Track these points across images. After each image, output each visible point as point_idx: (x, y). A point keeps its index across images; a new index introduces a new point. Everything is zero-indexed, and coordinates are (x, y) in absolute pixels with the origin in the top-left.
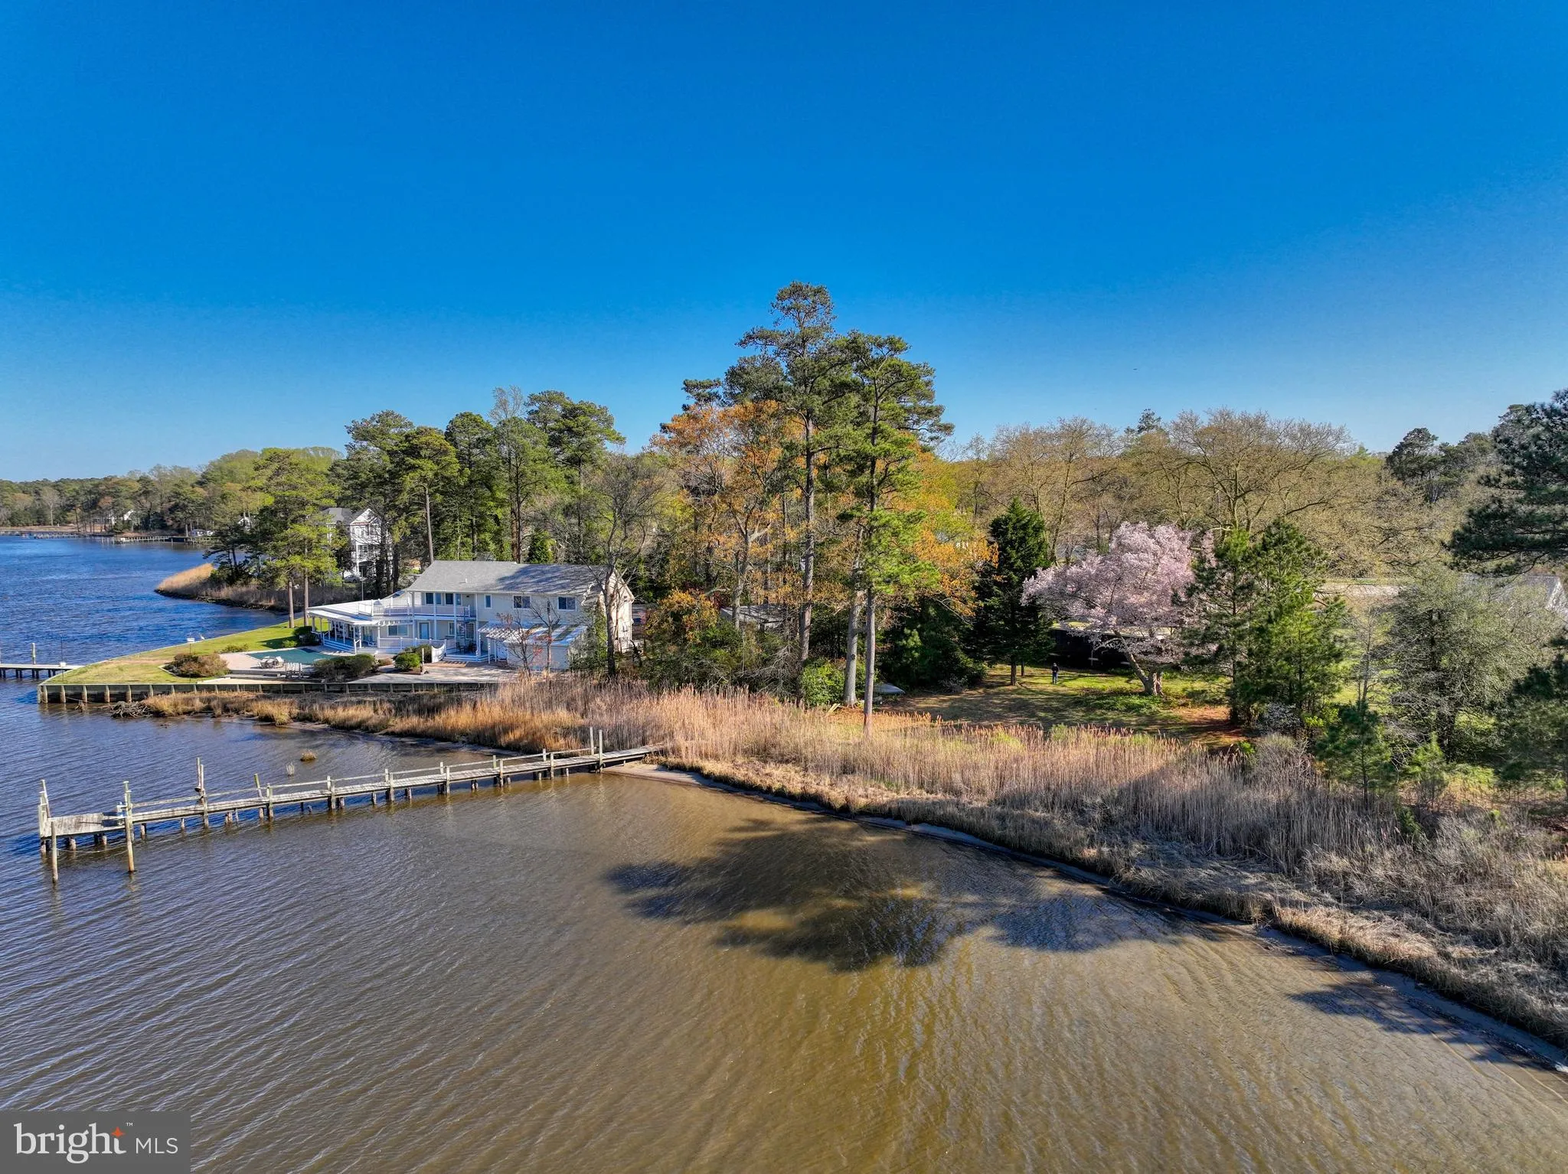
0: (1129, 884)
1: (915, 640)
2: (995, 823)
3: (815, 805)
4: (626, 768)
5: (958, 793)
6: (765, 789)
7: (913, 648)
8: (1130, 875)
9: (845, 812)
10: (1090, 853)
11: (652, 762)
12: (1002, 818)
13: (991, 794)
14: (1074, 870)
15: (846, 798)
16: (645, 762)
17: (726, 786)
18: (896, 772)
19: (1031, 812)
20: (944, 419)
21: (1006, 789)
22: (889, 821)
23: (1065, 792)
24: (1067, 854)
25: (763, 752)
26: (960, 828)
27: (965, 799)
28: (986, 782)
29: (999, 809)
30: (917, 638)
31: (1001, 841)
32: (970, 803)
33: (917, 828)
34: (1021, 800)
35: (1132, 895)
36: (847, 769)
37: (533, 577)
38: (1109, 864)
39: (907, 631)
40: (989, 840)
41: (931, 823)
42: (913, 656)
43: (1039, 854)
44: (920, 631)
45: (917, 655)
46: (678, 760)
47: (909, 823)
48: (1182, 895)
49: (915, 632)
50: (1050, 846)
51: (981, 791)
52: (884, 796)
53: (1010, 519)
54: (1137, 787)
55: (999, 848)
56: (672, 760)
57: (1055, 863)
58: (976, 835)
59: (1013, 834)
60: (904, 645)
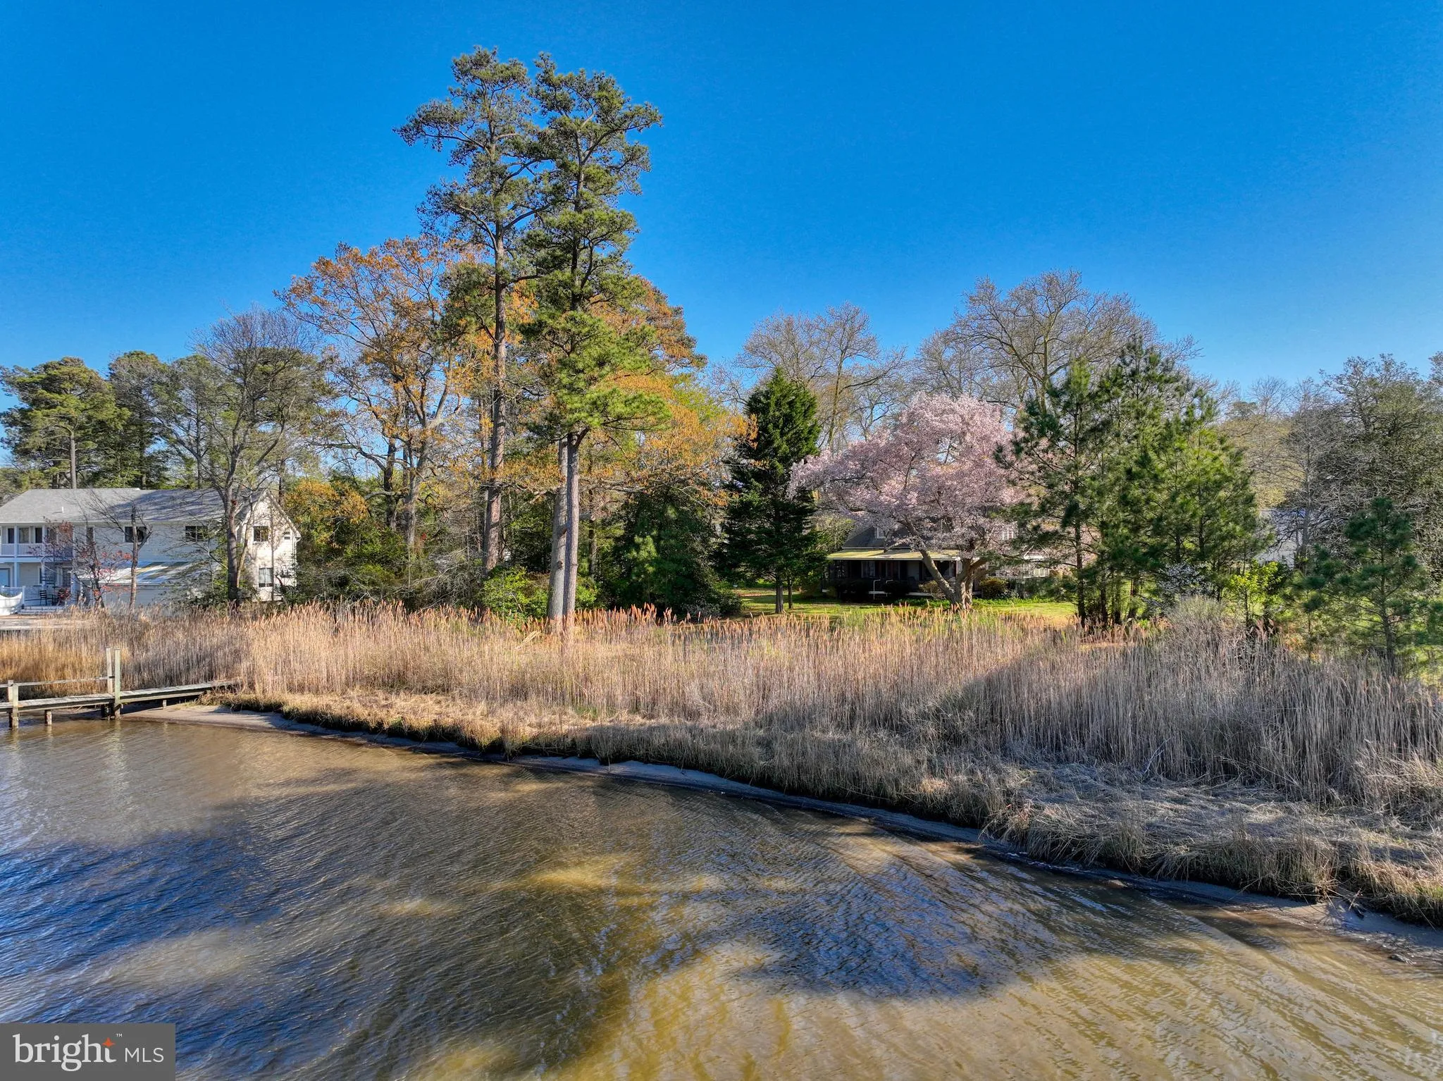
0: (1021, 838)
1: (648, 549)
2: (756, 752)
3: (451, 745)
4: (166, 712)
5: (693, 714)
6: (373, 725)
7: (645, 561)
8: (1018, 820)
9: (496, 752)
10: (933, 786)
11: (211, 702)
12: (766, 744)
13: (747, 714)
14: (903, 819)
15: (503, 731)
16: (201, 703)
17: (311, 728)
18: (597, 692)
19: (818, 734)
20: (697, 350)
21: (773, 702)
22: (571, 762)
23: (869, 702)
24: (891, 790)
25: (397, 681)
26: (692, 764)
27: (705, 721)
28: (741, 697)
29: (761, 732)
30: (651, 547)
31: (764, 780)
32: (714, 727)
33: (617, 769)
34: (798, 718)
35: (1033, 858)
36: (518, 691)
37: (155, 504)
38: (976, 799)
39: (638, 539)
40: (743, 779)
41: (645, 760)
42: (645, 572)
43: (835, 795)
44: (657, 540)
45: (651, 569)
46: (253, 696)
47: (604, 762)
48: (1142, 851)
49: (649, 539)
50: (856, 779)
51: (731, 710)
52: (570, 723)
53: (773, 393)
54: (990, 684)
55: (763, 791)
56: (244, 695)
57: (868, 811)
58: (721, 773)
59: (786, 763)
60: (635, 559)
